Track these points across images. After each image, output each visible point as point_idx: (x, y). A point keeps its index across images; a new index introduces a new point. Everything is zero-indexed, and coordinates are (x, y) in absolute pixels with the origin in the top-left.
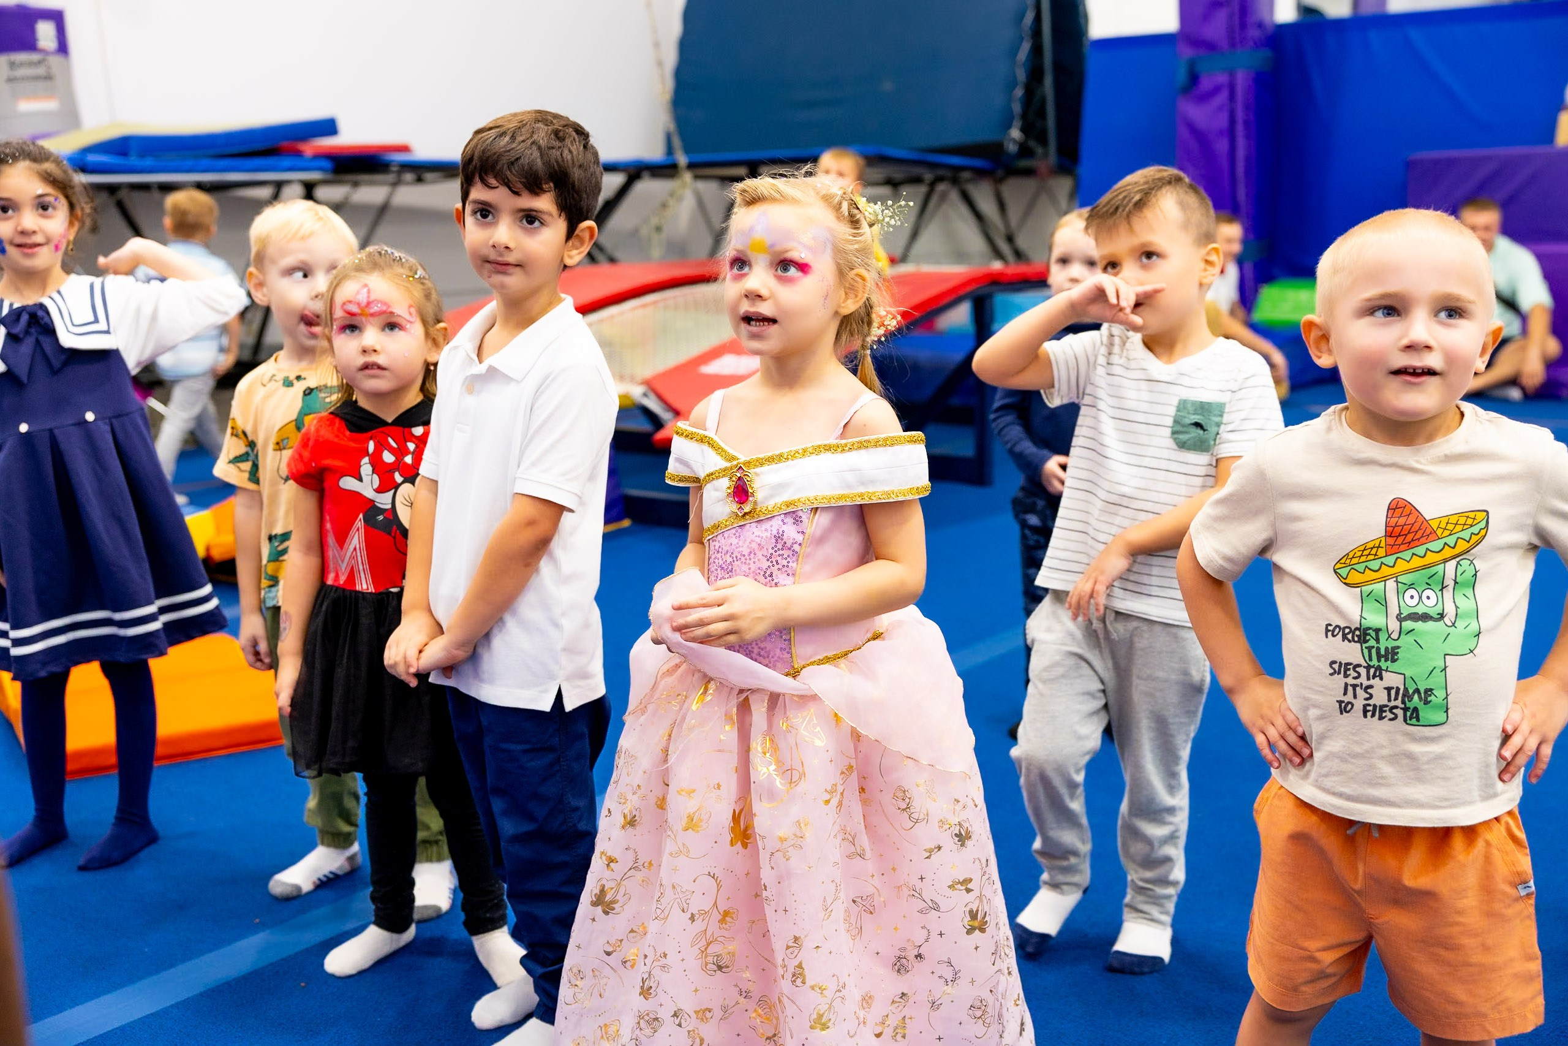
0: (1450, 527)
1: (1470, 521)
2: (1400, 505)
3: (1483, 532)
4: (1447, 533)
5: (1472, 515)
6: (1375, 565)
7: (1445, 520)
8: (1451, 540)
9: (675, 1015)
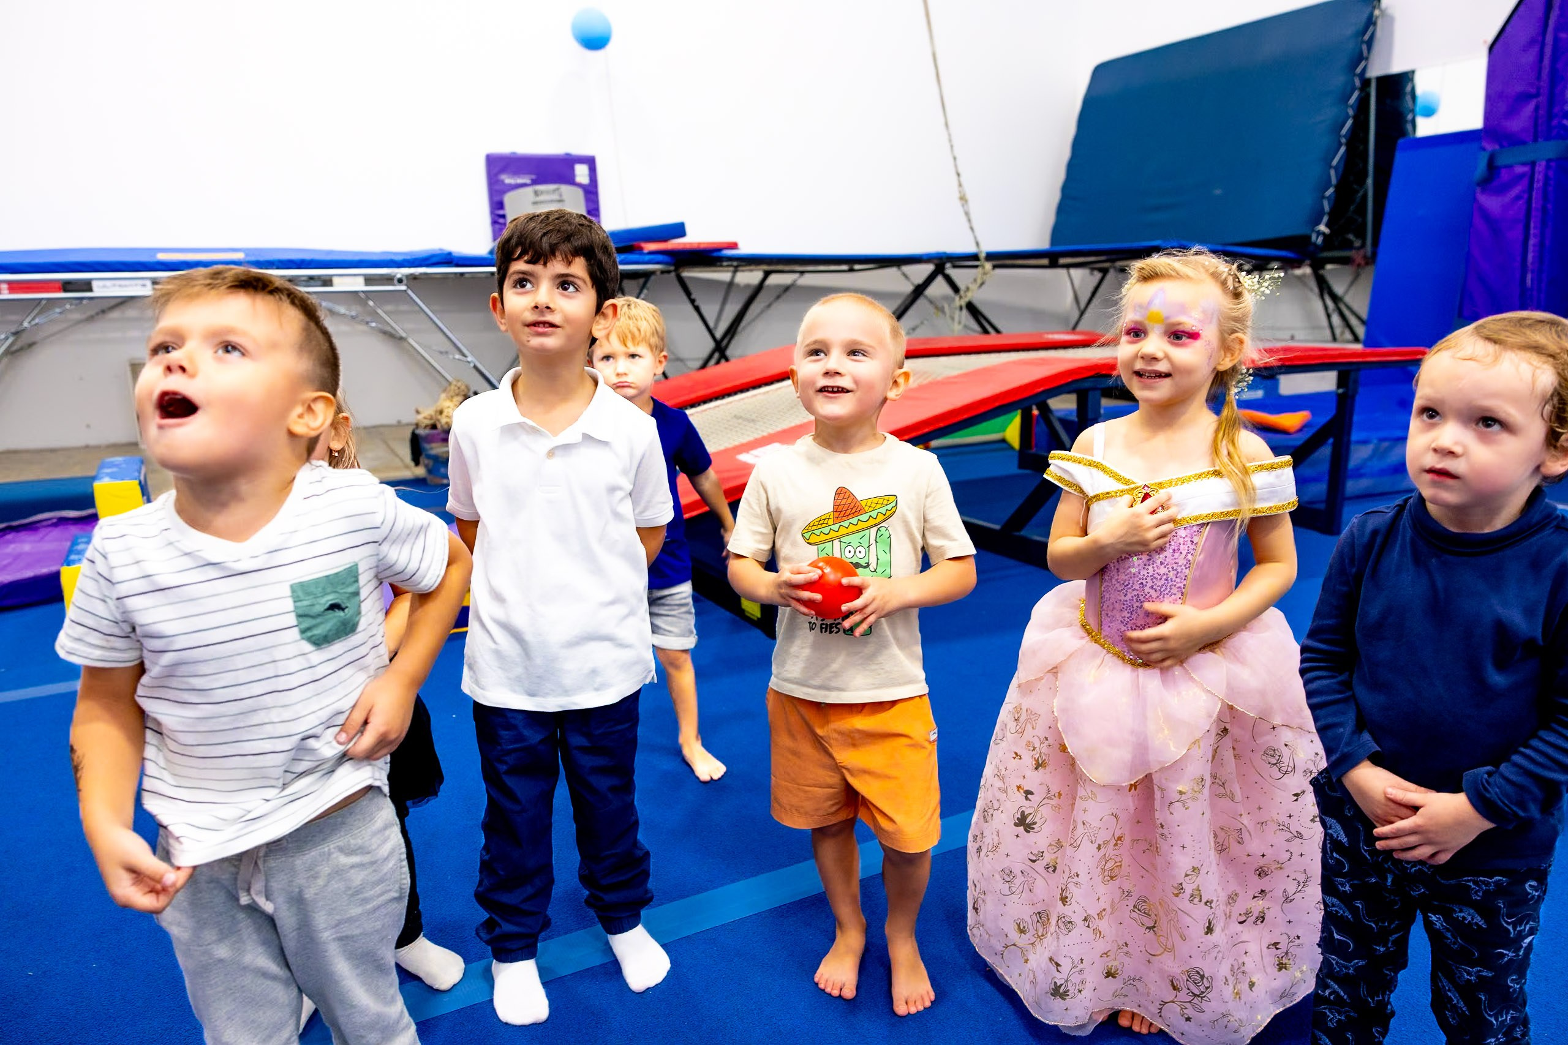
0: (873, 505)
1: (885, 502)
2: (843, 491)
3: (894, 509)
4: (871, 509)
5: (887, 498)
6: (826, 530)
7: (870, 501)
8: (874, 514)
9: (1085, 919)
